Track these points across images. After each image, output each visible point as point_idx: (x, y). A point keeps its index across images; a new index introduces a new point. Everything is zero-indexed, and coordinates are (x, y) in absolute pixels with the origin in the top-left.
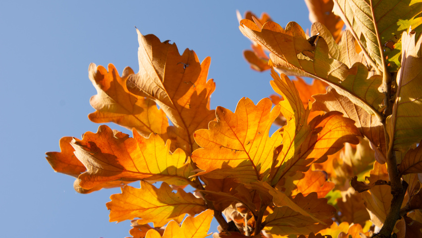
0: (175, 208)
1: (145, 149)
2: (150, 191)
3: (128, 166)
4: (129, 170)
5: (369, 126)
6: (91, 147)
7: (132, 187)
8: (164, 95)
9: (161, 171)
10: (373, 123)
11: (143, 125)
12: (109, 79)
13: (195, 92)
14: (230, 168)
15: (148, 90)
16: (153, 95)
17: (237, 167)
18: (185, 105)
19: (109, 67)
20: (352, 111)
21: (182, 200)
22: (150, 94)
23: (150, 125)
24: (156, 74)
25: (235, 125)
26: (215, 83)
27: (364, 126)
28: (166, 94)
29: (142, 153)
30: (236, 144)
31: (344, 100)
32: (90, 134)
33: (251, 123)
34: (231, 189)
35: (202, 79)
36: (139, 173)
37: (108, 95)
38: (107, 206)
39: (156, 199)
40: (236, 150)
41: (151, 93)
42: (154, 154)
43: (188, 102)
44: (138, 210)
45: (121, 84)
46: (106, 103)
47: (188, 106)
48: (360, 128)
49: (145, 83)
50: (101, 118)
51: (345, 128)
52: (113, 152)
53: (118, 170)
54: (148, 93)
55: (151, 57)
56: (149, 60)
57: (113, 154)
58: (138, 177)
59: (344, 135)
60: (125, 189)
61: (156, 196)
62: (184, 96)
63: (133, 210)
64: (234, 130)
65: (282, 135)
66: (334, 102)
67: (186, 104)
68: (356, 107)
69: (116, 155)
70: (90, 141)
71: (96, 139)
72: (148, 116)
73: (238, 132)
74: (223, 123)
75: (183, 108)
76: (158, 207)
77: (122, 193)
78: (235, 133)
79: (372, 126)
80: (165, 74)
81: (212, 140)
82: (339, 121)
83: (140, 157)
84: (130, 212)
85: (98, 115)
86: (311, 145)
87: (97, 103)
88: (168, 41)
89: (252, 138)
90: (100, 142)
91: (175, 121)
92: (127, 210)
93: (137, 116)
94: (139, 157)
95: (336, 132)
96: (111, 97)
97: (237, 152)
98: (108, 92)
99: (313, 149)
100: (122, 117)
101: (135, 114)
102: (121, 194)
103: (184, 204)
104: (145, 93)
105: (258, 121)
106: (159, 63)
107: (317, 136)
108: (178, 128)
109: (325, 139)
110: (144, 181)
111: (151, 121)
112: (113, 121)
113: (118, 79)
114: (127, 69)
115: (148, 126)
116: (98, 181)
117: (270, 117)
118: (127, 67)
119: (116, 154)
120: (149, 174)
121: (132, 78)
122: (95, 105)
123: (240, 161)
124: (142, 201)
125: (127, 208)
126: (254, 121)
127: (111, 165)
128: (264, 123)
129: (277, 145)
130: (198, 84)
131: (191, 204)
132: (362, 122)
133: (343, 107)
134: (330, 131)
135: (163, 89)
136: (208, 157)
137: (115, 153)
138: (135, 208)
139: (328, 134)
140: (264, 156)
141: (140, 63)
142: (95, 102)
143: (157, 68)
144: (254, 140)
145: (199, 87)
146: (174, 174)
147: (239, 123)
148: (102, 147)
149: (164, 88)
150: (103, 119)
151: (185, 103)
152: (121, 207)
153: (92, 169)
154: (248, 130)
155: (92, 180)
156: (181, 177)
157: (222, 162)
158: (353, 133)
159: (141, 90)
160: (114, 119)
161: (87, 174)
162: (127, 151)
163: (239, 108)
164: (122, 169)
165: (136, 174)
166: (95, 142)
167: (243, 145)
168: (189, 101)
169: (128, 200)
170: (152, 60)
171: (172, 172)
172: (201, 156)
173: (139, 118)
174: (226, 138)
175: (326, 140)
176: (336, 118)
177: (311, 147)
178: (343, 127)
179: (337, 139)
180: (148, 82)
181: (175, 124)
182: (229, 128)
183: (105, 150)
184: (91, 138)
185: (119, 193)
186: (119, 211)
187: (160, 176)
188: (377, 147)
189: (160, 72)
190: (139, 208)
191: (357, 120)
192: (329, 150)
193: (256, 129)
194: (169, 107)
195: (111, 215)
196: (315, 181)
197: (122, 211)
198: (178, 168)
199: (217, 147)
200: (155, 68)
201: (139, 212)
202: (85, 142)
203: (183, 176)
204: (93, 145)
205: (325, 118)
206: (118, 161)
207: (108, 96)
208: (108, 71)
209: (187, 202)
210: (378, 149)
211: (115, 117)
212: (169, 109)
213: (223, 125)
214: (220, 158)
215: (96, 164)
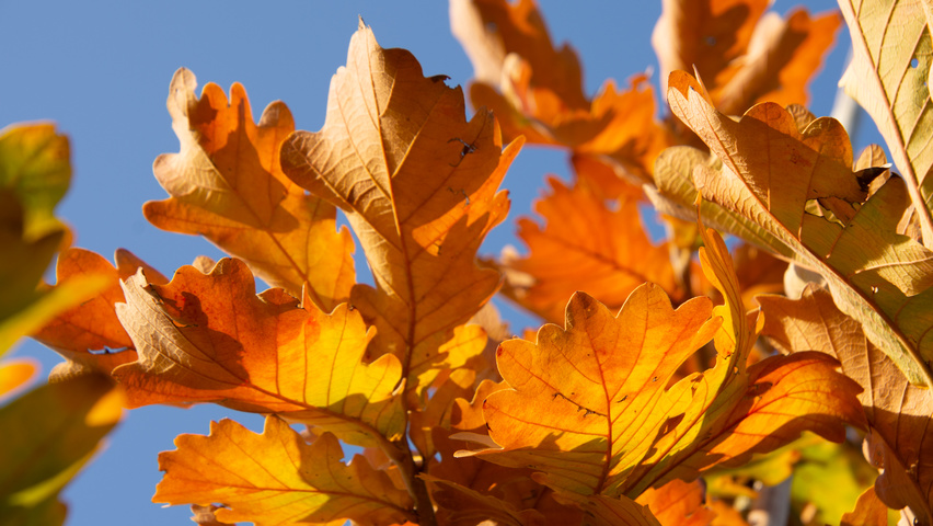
0: (329, 502)
1: (316, 340)
2: (285, 445)
3: (261, 376)
4: (259, 384)
5: (896, 407)
6: (186, 306)
7: (242, 426)
8: (383, 208)
9: (331, 403)
10: (910, 404)
11: (289, 264)
12: (227, 123)
13: (465, 218)
14: (557, 449)
15: (341, 183)
16: (351, 199)
17: (573, 451)
18: (429, 245)
19: (233, 91)
20: (857, 360)
21: (356, 485)
22: (342, 194)
23: (308, 269)
24: (382, 150)
25: (609, 348)
26: (510, 202)
27: (880, 404)
28: (390, 207)
29: (306, 349)
30: (594, 394)
31: (841, 327)
32: (192, 274)
33: (648, 351)
34: (494, 485)
35: (491, 187)
36: (278, 396)
37: (215, 165)
38: (159, 460)
39: (294, 471)
40: (588, 411)
41: (347, 193)
42: (331, 358)
43: (439, 239)
44: (236, 486)
45: (254, 143)
46: (203, 184)
47: (437, 248)
48: (867, 408)
49: (336, 163)
50: (179, 219)
51: (822, 397)
52: (237, 331)
53: (232, 378)
54: (337, 190)
55: (384, 106)
56: (374, 111)
57: (235, 338)
58: (269, 406)
59: (814, 411)
60: (222, 427)
61: (298, 464)
62: (435, 223)
63: (224, 485)
64: (602, 359)
65: (694, 390)
66: (814, 326)
67: (433, 243)
68: (872, 352)
69: (241, 341)
70: (187, 290)
71: (203, 290)
72: (307, 243)
73: (609, 367)
74: (580, 336)
75: (421, 250)
76: (289, 490)
77: (210, 434)
78: (603, 367)
79: (904, 412)
80: (408, 158)
81: (537, 372)
82: (819, 377)
83: (297, 358)
84: (212, 488)
85: (173, 210)
86: (731, 421)
87: (175, 176)
88: (444, 77)
89: (636, 389)
90: (214, 301)
91: (389, 279)
92: (208, 482)
93: (278, 236)
94: (295, 358)
95: (798, 402)
96: (221, 172)
97: (590, 415)
98: (216, 157)
99: (733, 432)
100: (237, 229)
101: (277, 232)
102: (206, 437)
103: (357, 496)
104: (327, 188)
105: (664, 349)
106: (401, 126)
107: (752, 403)
108: (389, 298)
109: (766, 413)
110: (278, 418)
111: (315, 259)
112: (209, 235)
113: (250, 130)
114: (275, 106)
115: (304, 271)
116: (163, 393)
117: (692, 344)
118: (278, 101)
119: (244, 338)
120: (300, 404)
121: (300, 140)
122: (169, 182)
123: (585, 439)
124: (257, 465)
125: (209, 476)
126: (658, 347)
127: (218, 362)
128: (675, 356)
129: (673, 414)
130: (477, 198)
131: (376, 499)
132: (877, 393)
133: (834, 344)
134: (786, 395)
135: (385, 192)
136: (521, 415)
137: (241, 335)
138: (231, 482)
139: (779, 402)
140: (640, 436)
141: (331, 107)
142: (170, 173)
143: (389, 138)
144: (637, 394)
145: (476, 206)
146: (355, 414)
147: (619, 345)
148: (212, 312)
149: (390, 192)
150: (182, 224)
151: (432, 239)
152: (196, 471)
153: (155, 358)
154: (637, 367)
155: (147, 387)
156: (367, 425)
157: (545, 433)
158: (839, 414)
159: (319, 176)
160: (214, 230)
161: (138, 369)
162: (275, 337)
163: (631, 308)
164: (243, 378)
165: (268, 398)
166: (199, 297)
167: (609, 402)
168: (443, 238)
169: (219, 458)
170: (382, 113)
171: (352, 411)
172: (505, 409)
173: (282, 243)
174: (576, 376)
175: (769, 416)
176: (816, 369)
177: (728, 427)
178: (819, 394)
179: (792, 418)
180: (347, 163)
181: (385, 286)
182: (590, 351)
183: (219, 324)
184: (192, 285)
185: (200, 435)
186: (186, 480)
187: (322, 414)
188: (909, 468)
189: (395, 148)
190: (240, 482)
191: (867, 385)
192: (763, 441)
193: (654, 367)
194: (385, 241)
195: (162, 486)
196: (678, 501)
197: (195, 481)
198: (372, 401)
199: (548, 393)
200: (383, 135)
201: (237, 492)
202: (173, 291)
203: (373, 423)
204: (190, 304)
205: (786, 364)
206: (241, 358)
207: (212, 167)
208: (230, 102)
209: (367, 494)
210: (910, 475)
211: (218, 226)
212: (381, 245)
213: (579, 341)
214: (545, 422)
215: (176, 350)
